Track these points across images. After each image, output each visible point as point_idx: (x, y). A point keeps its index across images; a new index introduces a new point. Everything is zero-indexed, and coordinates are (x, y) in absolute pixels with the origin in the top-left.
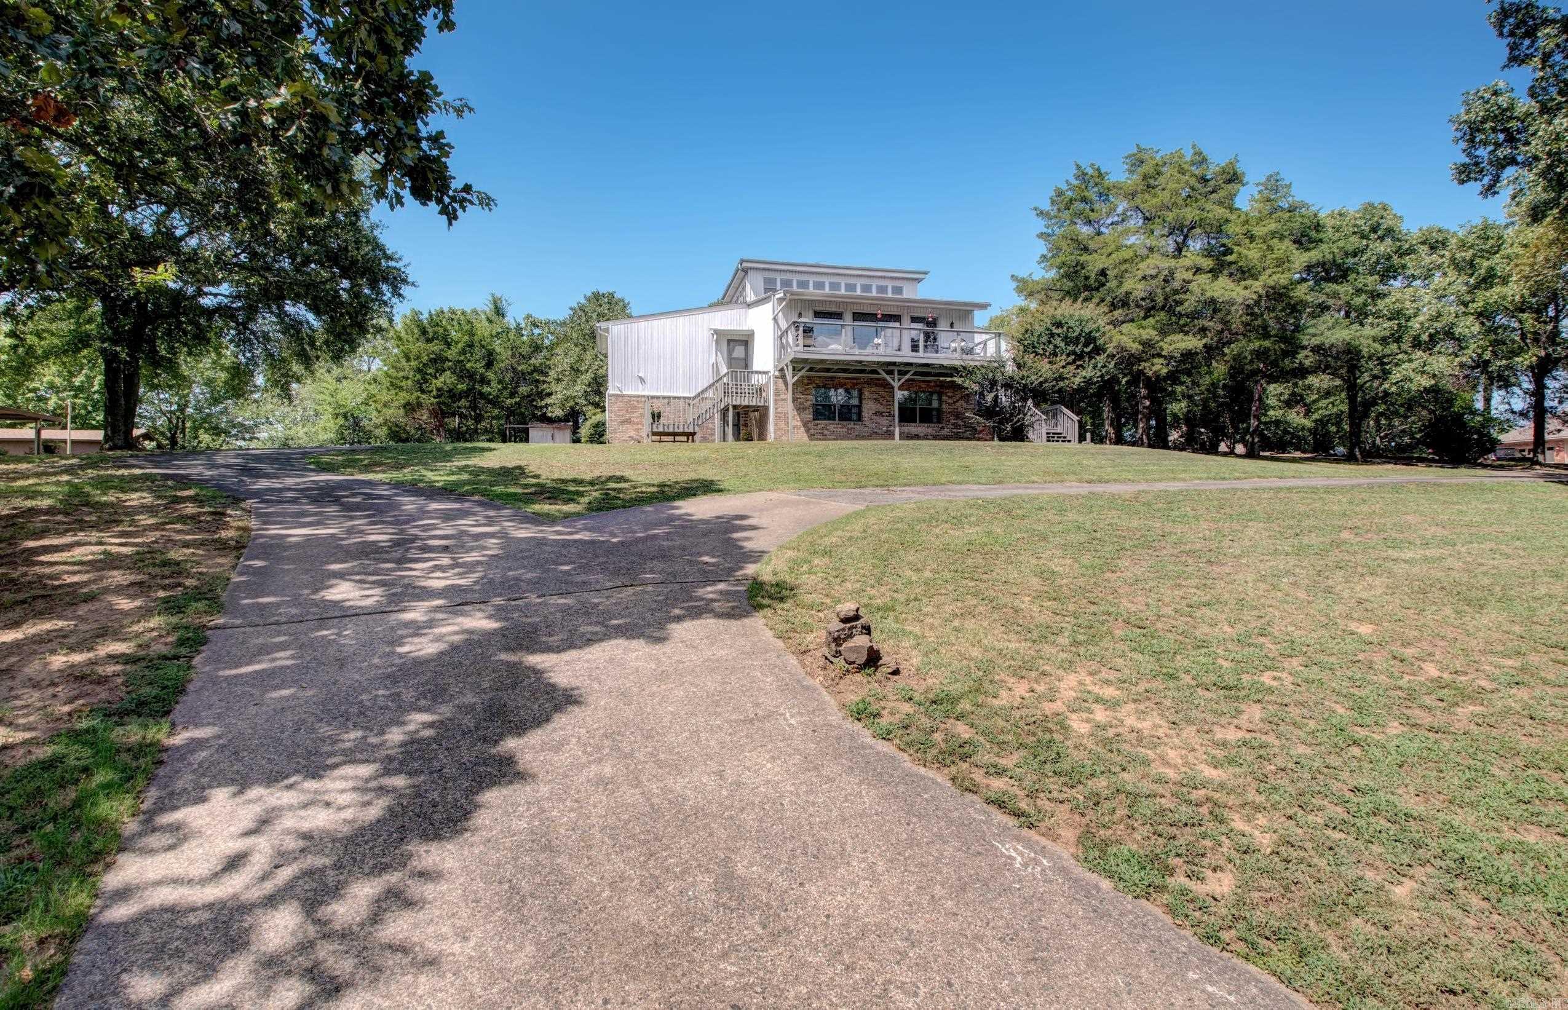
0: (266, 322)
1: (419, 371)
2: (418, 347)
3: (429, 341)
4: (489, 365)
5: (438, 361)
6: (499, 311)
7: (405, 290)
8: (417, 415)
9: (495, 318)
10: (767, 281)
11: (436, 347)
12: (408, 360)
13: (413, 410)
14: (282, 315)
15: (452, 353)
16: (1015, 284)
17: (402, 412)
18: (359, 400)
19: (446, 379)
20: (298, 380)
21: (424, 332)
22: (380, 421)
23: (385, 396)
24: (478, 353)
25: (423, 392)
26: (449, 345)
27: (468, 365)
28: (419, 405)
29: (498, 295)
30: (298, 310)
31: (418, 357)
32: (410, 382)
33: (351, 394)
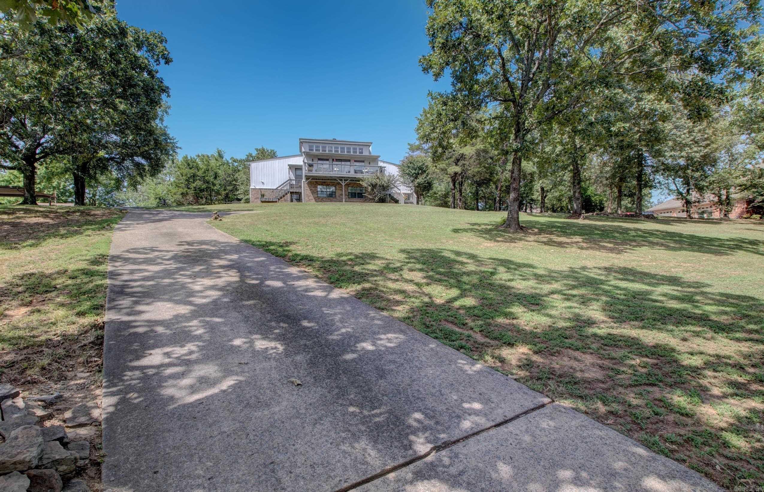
0: (128, 163)
1: (187, 180)
2: (187, 171)
3: (190, 168)
4: (215, 178)
5: (194, 176)
6: (221, 156)
7: (178, 150)
8: (188, 197)
9: (219, 159)
10: (310, 146)
11: (192, 171)
12: (182, 176)
13: (186, 196)
14: (133, 161)
15: (200, 173)
16: (409, 147)
17: (181, 196)
18: (165, 192)
19: (198, 183)
20: (140, 184)
21: (189, 165)
22: (173, 200)
23: (174, 191)
24: (212, 174)
25: (189, 188)
26: (198, 170)
27: (206, 178)
28: (187, 194)
29: (220, 149)
30: (139, 159)
31: (186, 175)
32: (183, 185)
33: (161, 190)
